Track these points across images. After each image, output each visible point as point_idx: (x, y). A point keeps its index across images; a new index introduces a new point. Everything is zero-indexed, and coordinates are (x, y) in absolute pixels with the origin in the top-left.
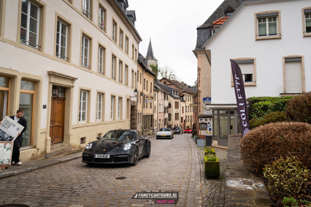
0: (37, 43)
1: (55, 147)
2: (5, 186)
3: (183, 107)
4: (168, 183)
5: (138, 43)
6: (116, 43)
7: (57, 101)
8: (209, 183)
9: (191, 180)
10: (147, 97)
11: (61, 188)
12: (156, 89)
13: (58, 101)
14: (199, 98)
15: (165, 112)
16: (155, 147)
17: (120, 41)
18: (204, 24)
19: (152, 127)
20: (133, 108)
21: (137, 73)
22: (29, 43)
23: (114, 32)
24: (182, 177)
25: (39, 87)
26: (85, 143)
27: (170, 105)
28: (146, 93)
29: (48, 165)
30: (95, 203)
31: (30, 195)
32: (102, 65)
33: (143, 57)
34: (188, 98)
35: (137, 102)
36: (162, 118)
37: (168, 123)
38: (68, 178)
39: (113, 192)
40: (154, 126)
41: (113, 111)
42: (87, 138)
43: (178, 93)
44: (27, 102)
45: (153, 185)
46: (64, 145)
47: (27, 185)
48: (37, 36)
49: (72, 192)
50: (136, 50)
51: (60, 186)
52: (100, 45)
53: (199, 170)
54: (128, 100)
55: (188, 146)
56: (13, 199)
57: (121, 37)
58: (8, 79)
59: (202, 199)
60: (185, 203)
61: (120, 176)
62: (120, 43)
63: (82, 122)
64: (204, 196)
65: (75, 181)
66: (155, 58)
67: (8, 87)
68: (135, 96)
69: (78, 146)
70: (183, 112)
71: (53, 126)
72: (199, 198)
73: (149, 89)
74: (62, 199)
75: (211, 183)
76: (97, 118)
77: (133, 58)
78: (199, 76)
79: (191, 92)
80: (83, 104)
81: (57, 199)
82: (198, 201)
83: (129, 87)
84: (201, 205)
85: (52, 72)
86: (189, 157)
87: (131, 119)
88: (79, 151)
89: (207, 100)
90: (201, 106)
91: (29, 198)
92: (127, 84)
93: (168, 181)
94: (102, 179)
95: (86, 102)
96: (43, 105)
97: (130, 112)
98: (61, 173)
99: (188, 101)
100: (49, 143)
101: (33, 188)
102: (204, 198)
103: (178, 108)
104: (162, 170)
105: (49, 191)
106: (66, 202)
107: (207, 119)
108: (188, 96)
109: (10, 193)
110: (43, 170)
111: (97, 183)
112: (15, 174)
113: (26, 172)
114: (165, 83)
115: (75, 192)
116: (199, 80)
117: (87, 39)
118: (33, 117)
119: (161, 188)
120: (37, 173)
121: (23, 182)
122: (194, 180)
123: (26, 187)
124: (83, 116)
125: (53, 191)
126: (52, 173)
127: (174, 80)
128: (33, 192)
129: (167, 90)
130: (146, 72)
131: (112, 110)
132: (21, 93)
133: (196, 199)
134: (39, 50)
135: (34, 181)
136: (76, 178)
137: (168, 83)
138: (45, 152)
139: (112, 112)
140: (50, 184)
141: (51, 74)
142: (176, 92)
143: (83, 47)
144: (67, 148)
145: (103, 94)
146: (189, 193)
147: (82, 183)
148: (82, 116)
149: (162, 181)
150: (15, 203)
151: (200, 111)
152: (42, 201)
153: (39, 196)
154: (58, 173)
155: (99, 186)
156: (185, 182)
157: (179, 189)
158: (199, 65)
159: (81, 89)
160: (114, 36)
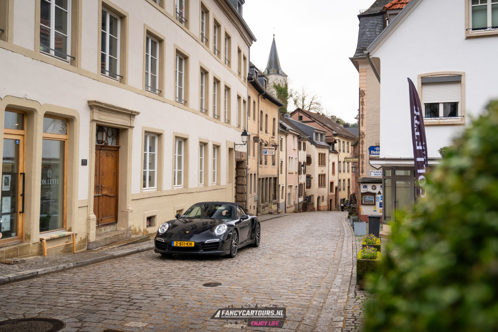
0: (69, 52)
1: (103, 231)
2: (24, 292)
3: (333, 164)
4: (291, 294)
5: (249, 46)
6: (208, 47)
7: (105, 152)
8: (362, 297)
9: (332, 290)
10: (266, 145)
11: (113, 297)
12: (283, 130)
13: (107, 152)
14: (361, 146)
15: (299, 173)
16: (277, 234)
17: (215, 43)
18: (373, 6)
19: (275, 199)
20: (240, 165)
21: (246, 100)
22: (55, 52)
23: (204, 26)
24: (317, 286)
25: (74, 129)
26: (154, 225)
27: (309, 160)
28: (265, 137)
29: (91, 261)
30: (166, 321)
31: (63, 306)
32: (183, 87)
33: (258, 70)
34: (344, 146)
35: (248, 153)
36: (295, 184)
37: (305, 193)
38: (124, 282)
39: (198, 305)
40: (278, 197)
41: (203, 170)
42: (157, 217)
43: (324, 137)
44: (56, 154)
45: (264, 297)
46: (118, 228)
47: (59, 291)
48: (68, 38)
49: (131, 304)
50: (245, 58)
51: (111, 295)
52: (178, 52)
53: (350, 274)
54: (230, 150)
55: (338, 235)
56: (38, 310)
57: (217, 36)
58: (23, 115)
59: (345, 321)
60: (315, 327)
61: (210, 281)
62: (215, 47)
63: (148, 190)
64: (350, 316)
65: (135, 287)
66: (283, 71)
67: (23, 129)
68: (243, 143)
69: (142, 231)
70: (333, 173)
71: (99, 196)
72: (340, 318)
73: (270, 130)
74: (113, 313)
75: (365, 295)
76: (175, 182)
77: (240, 73)
78: (361, 107)
79: (349, 135)
80: (150, 156)
81: (106, 313)
82: (337, 323)
83: (233, 127)
84: (340, 329)
85: (95, 102)
86: (336, 252)
87: (237, 184)
88: (145, 238)
89: (375, 150)
90: (365, 161)
91: (62, 310)
92: (229, 122)
93: (291, 290)
94: (181, 286)
95: (154, 154)
96: (82, 160)
97: (234, 171)
98: (114, 274)
99: (344, 151)
100: (93, 224)
101: (68, 295)
102: (347, 319)
103: (325, 164)
104: (284, 274)
105: (94, 301)
106: (120, 318)
107: (375, 186)
108: (344, 142)
109: (33, 302)
110: (84, 269)
111: (171, 291)
112: (39, 273)
113: (57, 272)
114: (301, 118)
115: (135, 303)
116: (361, 113)
117: (154, 41)
118: (65, 180)
119: (278, 301)
120: (75, 274)
121: (52, 286)
122: (337, 290)
123: (57, 294)
124: (150, 180)
125: (100, 301)
126: (98, 274)
127: (318, 113)
128: (69, 302)
129: (305, 132)
130: (264, 99)
131: (201, 169)
132: (45, 138)
133: (334, 320)
134: (72, 64)
135: (69, 286)
136: (138, 283)
137: (305, 118)
138: (87, 239)
139: (201, 173)
140: (95, 291)
141: (94, 106)
142: (321, 135)
143: (147, 56)
144: (124, 233)
145: (185, 140)
146: (324, 311)
147: (146, 290)
148: (148, 179)
149: (282, 291)
150: (41, 316)
151: (363, 171)
152: (82, 315)
153: (78, 308)
154: (109, 274)
155: (174, 296)
156: (321, 294)
157: (307, 304)
158: (363, 85)
159: (146, 132)
160: (204, 33)
